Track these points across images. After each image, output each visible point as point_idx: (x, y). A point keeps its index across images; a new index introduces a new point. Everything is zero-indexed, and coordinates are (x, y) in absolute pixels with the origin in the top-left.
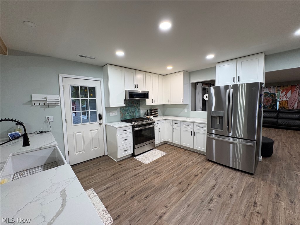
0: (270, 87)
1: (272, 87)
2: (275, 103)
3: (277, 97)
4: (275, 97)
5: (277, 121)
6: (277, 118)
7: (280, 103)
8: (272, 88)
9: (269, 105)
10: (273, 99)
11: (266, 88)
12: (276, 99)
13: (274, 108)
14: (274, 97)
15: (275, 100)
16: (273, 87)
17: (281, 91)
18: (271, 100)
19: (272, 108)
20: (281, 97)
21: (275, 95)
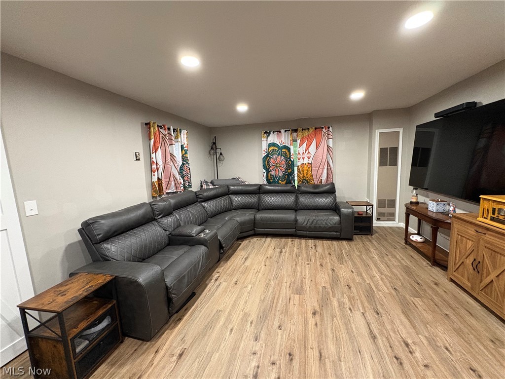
0: (280, 132)
1: (283, 131)
2: (290, 170)
3: (293, 155)
4: (290, 156)
5: (296, 220)
6: (296, 208)
7: (299, 171)
8: (283, 134)
9: (281, 174)
10: (287, 160)
11: (274, 132)
12: (292, 160)
13: (290, 183)
14: (288, 157)
15: (290, 162)
16: (286, 131)
17: (299, 141)
18: (283, 162)
19: (286, 183)
20: (299, 156)
21: (289, 149)
